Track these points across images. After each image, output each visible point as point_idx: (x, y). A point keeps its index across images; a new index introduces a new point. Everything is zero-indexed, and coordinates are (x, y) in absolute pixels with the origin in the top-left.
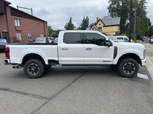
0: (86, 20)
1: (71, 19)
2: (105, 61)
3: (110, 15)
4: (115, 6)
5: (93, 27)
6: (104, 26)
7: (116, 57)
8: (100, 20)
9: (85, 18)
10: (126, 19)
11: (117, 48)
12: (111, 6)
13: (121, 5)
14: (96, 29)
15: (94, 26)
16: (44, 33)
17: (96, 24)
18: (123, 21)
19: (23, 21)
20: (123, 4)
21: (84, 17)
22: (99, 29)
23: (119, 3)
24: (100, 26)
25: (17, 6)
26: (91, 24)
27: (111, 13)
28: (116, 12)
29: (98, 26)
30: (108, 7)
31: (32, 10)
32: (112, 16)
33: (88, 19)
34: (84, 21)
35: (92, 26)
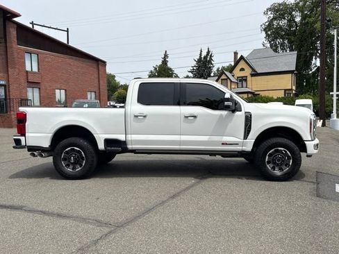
0: (206, 57)
1: (166, 56)
2: (226, 144)
3: (269, 45)
4: (283, 23)
5: (224, 77)
6: (252, 75)
7: (248, 134)
8: (242, 57)
9: (204, 54)
10: (312, 55)
11: (251, 115)
12: (271, 22)
13: (298, 19)
14: (231, 81)
15: (227, 73)
16: (96, 89)
17: (231, 69)
18: (303, 62)
19: (47, 60)
20: (304, 17)
21: (201, 51)
22: (240, 81)
23: (292, 16)
24: (242, 74)
25: (32, 23)
26: (218, 70)
27: (273, 40)
28: (283, 39)
29: (237, 73)
30: (263, 27)
31: (67, 31)
32: (274, 48)
33: (211, 56)
34: (199, 61)
35: (221, 73)
